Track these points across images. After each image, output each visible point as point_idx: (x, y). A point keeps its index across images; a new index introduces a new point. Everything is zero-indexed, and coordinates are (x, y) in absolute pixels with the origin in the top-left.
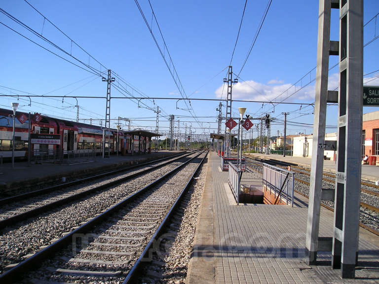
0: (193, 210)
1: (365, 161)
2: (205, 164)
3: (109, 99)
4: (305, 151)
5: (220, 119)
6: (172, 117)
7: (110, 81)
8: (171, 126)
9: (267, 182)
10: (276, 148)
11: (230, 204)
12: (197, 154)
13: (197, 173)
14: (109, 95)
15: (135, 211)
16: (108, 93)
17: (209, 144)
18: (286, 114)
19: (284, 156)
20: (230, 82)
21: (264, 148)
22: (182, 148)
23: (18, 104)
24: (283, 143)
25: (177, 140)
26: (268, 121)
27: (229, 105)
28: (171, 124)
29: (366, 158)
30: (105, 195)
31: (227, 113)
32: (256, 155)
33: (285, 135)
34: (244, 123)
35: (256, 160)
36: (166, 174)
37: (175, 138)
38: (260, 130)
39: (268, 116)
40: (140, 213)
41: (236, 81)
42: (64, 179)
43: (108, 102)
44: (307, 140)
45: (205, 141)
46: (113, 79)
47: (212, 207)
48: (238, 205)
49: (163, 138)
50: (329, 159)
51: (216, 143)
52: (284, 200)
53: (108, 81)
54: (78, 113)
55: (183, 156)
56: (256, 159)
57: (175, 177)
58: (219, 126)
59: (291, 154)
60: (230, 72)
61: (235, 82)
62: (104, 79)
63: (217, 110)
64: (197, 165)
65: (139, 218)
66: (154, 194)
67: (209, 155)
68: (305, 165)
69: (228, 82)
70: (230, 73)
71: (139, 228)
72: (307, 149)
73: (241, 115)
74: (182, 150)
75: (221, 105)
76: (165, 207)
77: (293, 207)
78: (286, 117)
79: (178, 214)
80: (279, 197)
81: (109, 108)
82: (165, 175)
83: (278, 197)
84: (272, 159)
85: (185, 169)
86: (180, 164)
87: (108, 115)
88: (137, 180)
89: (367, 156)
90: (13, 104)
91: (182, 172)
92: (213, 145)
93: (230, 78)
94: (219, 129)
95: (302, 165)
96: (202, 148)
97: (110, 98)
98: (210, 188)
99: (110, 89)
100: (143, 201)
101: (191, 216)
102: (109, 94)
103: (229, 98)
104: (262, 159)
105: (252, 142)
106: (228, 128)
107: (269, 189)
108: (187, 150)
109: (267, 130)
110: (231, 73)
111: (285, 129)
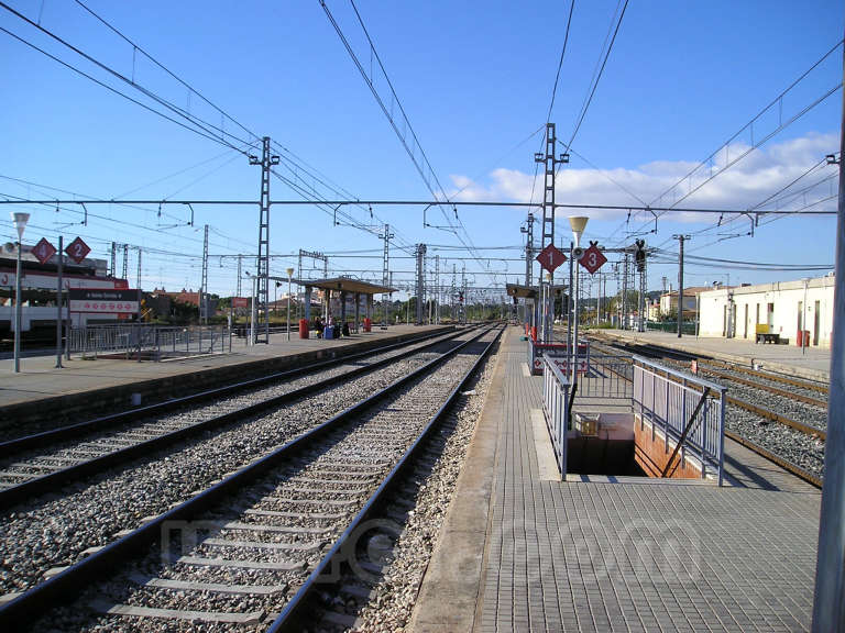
0: (441, 489)
2: (493, 357)
3: (265, 206)
4: (727, 323)
5: (530, 249)
6: (422, 249)
7: (267, 163)
8: (420, 269)
9: (643, 407)
10: (661, 317)
11: (542, 478)
12: (479, 331)
13: (470, 381)
14: (265, 196)
15: (285, 491)
16: (263, 193)
17: (506, 309)
18: (682, 239)
19: (680, 336)
20: (550, 161)
21: (632, 317)
22: (446, 319)
23: (28, 215)
24: (677, 305)
25: (433, 302)
26: (640, 254)
27: (549, 215)
28: (420, 264)
30: (224, 441)
31: (544, 236)
32: (613, 333)
33: (681, 287)
34: (583, 255)
35: (614, 346)
36: (397, 380)
37: (428, 298)
38: (622, 277)
39: (640, 244)
40: (295, 498)
41: (566, 158)
42: (137, 398)
43: (265, 213)
44: (734, 298)
45: (499, 302)
46: (277, 160)
47: (488, 486)
48: (564, 480)
49: (403, 297)
50: (786, 342)
51: (521, 308)
52: (695, 463)
53: (262, 164)
54: (206, 241)
55: (445, 337)
56: (615, 344)
57: (415, 391)
58: (529, 267)
59: (694, 330)
60: (551, 137)
61: (562, 161)
62: (254, 161)
63: (523, 230)
64: (474, 359)
65: (289, 514)
66: (349, 438)
67: (505, 334)
69: (545, 162)
70: (549, 141)
71: (279, 551)
72: (732, 320)
73: (575, 234)
74: (446, 323)
75: (531, 219)
76: (371, 477)
77: (721, 485)
78: (682, 244)
79: (401, 500)
80: (680, 452)
81: (267, 226)
82: (393, 383)
83: (676, 451)
84: (651, 342)
85: (443, 368)
86: (435, 356)
87: (264, 242)
88: (318, 399)
90: (17, 215)
91: (435, 377)
92: (515, 312)
93: (550, 153)
94: (529, 275)
95: (724, 356)
96: (492, 318)
97: (269, 203)
98: (495, 425)
99: (267, 181)
100: (316, 458)
101: (433, 506)
102: (267, 193)
103: (549, 200)
104: (627, 344)
105: (606, 304)
106: (546, 272)
107: (649, 425)
108: (457, 323)
109: (638, 277)
110: (553, 141)
111: (682, 272)
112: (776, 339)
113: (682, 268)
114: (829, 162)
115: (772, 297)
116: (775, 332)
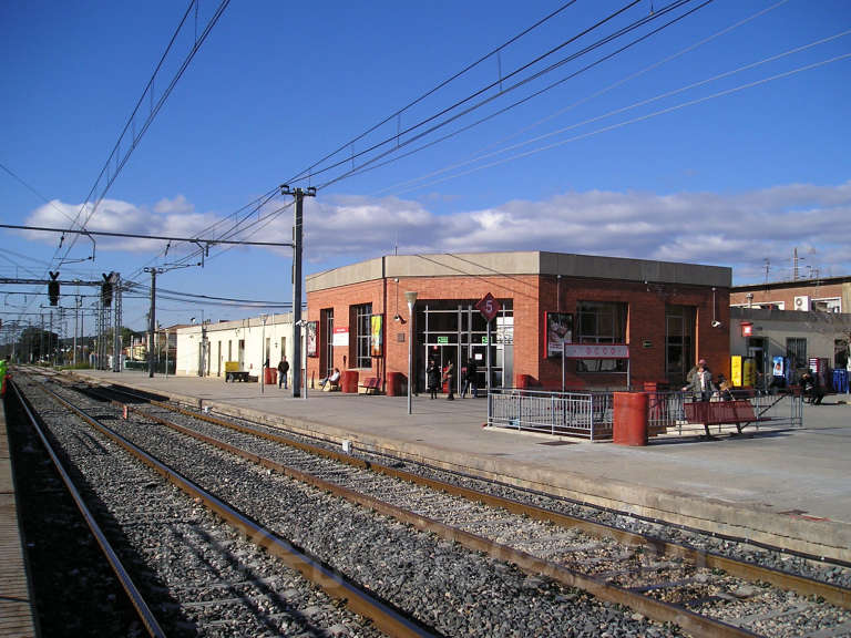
1: (332, 383)
4: (202, 362)
18: (154, 272)
19: (152, 376)
26: (108, 287)
29: (334, 377)
32: (82, 374)
39: (108, 276)
44: (208, 335)
50: (255, 380)
68: (185, 398)
72: (206, 358)
78: (154, 278)
84: (116, 383)
89: (338, 371)
95: (178, 397)
111: (153, 308)
112: (246, 377)
113: (154, 303)
114: (284, 193)
115: (244, 334)
116: (246, 370)
